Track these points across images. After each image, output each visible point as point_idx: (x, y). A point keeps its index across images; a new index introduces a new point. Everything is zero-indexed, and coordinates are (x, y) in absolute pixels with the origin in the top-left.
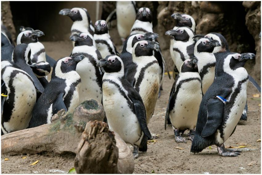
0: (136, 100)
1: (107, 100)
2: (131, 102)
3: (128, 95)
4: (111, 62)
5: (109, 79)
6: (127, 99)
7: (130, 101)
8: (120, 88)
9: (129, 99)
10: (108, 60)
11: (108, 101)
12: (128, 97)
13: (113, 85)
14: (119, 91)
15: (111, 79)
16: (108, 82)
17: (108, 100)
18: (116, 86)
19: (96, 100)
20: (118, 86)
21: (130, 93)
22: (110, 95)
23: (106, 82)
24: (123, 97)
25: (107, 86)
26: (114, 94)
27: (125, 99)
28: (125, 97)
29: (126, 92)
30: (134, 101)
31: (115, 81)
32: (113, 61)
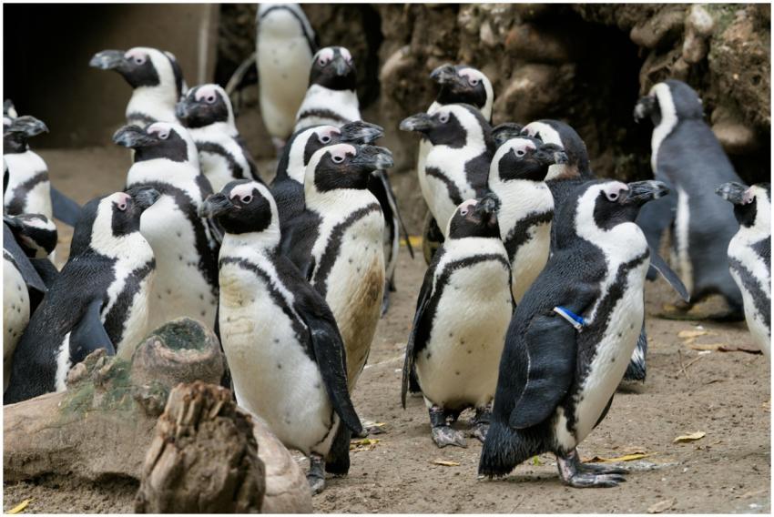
0: (318, 322)
1: (233, 317)
2: (303, 327)
3: (295, 305)
4: (241, 204)
5: (238, 256)
6: (291, 316)
7: (301, 321)
8: (272, 282)
9: (298, 317)
10: (232, 197)
11: (234, 324)
12: (293, 310)
13: (250, 274)
14: (269, 292)
15: (244, 257)
16: (237, 264)
17: (236, 320)
18: (260, 278)
19: (198, 321)
20: (266, 278)
21: (301, 300)
22: (241, 303)
23: (230, 264)
24: (279, 310)
25: (234, 278)
26: (253, 301)
27: (286, 316)
28: (286, 310)
29: (290, 297)
30: (312, 322)
31: (256, 263)
32: (247, 198)
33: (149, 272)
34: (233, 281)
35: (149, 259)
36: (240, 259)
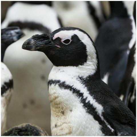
0: (124, 126)
1: (59, 124)
2: (111, 130)
3: (104, 114)
5: (57, 79)
6: (101, 122)
7: (109, 126)
8: (85, 97)
9: (107, 123)
11: (59, 128)
12: (102, 118)
13: (68, 92)
14: (82, 104)
15: (62, 80)
16: (57, 85)
17: (61, 125)
18: (75, 94)
19: (36, 126)
20: (79, 94)
21: (108, 110)
22: (63, 113)
23: (53, 85)
24: (91, 117)
25: (56, 95)
26: (71, 111)
27: (97, 122)
28: (96, 117)
29: (99, 108)
30: (118, 127)
31: (71, 85)
33: (7, 90)
34: (56, 98)
35: (7, 81)
36: (58, 81)
